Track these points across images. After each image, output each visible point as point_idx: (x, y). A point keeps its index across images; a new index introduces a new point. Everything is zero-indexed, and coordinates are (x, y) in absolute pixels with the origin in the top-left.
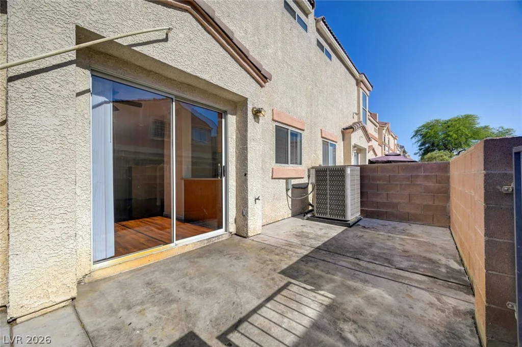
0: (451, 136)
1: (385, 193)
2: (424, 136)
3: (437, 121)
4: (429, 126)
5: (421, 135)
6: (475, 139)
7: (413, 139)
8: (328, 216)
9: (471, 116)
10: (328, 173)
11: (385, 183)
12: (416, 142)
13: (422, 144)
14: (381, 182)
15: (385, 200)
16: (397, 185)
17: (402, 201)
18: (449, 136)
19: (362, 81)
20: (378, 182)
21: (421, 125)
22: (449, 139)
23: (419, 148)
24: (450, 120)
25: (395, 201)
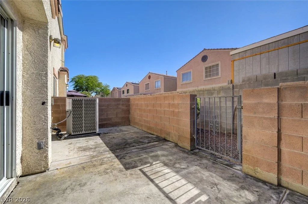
0: (90, 85)
1: (106, 113)
2: (76, 82)
3: (83, 75)
4: (80, 78)
5: (75, 81)
6: (98, 87)
7: (71, 83)
8: (84, 132)
9: (95, 77)
10: (83, 102)
11: (106, 108)
12: (72, 85)
13: (76, 87)
14: (104, 108)
15: (106, 117)
16: (111, 108)
17: (113, 116)
18: (89, 84)
19: (64, 40)
20: (102, 108)
21: (76, 76)
22: (89, 86)
23: (73, 89)
24: (88, 77)
25: (110, 117)
